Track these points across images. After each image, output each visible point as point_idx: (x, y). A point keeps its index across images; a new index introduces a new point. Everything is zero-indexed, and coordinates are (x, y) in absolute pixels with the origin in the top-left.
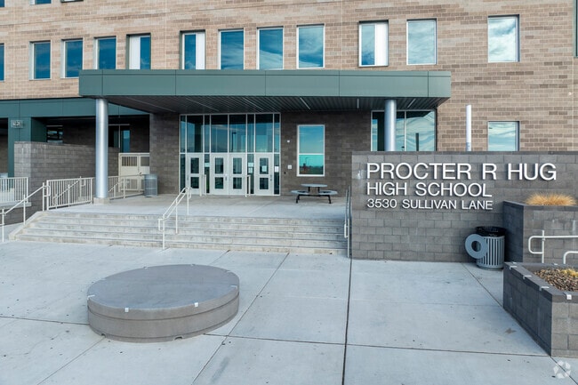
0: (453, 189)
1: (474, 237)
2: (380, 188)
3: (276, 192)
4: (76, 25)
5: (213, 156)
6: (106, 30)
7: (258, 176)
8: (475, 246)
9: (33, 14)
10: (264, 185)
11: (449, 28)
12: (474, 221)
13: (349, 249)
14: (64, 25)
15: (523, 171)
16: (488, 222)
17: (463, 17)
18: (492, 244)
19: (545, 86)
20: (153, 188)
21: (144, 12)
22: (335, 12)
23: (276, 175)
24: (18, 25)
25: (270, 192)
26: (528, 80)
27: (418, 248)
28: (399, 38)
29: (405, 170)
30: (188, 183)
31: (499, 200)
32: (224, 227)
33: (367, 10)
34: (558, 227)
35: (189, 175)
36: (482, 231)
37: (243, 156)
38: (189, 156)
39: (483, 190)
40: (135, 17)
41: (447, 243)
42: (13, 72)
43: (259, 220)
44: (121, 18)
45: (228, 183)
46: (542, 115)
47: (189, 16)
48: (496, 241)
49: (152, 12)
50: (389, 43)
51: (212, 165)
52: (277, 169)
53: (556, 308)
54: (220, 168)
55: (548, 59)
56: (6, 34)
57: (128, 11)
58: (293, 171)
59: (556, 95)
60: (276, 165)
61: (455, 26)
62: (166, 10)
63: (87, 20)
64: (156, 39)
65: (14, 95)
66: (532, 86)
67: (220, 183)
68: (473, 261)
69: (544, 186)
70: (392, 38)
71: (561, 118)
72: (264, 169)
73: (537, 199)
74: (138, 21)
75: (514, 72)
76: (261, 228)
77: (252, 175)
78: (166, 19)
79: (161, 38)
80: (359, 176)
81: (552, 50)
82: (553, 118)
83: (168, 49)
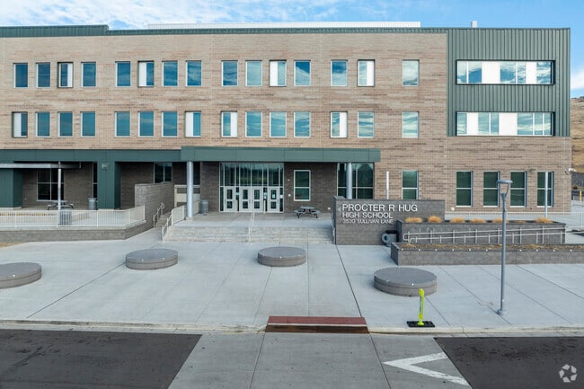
0: (377, 215)
1: (385, 235)
2: (348, 215)
3: (281, 210)
4: (149, 102)
5: (242, 188)
6: (171, 107)
7: (269, 201)
8: (386, 238)
9: (117, 93)
10: (273, 206)
11: (381, 117)
12: (386, 228)
13: (334, 241)
14: (140, 102)
15: (405, 207)
16: (391, 228)
17: (389, 111)
18: (392, 237)
19: (432, 151)
20: (205, 209)
21: (196, 97)
22: (317, 105)
23: (281, 200)
24: (105, 100)
25: (277, 210)
26: (424, 148)
27: (363, 239)
28: (353, 122)
29: (358, 207)
30: (225, 205)
31: (395, 219)
32: (273, 232)
33: (335, 105)
34: (413, 230)
35: (226, 200)
36: (388, 232)
37: (261, 188)
38: (226, 188)
39: (389, 215)
40: (190, 100)
41: (375, 237)
42: (102, 131)
43: (290, 229)
44: (180, 100)
45: (251, 205)
46: (430, 167)
47: (227, 102)
48: (393, 236)
49: (202, 97)
50: (348, 124)
51: (241, 194)
52: (282, 197)
53: (399, 253)
54: (246, 196)
55: (434, 137)
56: (97, 105)
57: (185, 95)
58: (292, 198)
59: (437, 156)
60: (281, 193)
61: (385, 116)
62: (211, 97)
63: (156, 99)
64: (204, 114)
65: (103, 147)
66: (426, 151)
67: (245, 205)
68: (385, 244)
69: (412, 214)
70: (349, 122)
71: (440, 169)
72: (274, 196)
73: (409, 220)
74: (192, 103)
75: (416, 144)
76: (292, 232)
77: (266, 200)
78: (211, 103)
79: (209, 114)
80: (339, 209)
81: (436, 132)
82: (436, 169)
83: (212, 121)
